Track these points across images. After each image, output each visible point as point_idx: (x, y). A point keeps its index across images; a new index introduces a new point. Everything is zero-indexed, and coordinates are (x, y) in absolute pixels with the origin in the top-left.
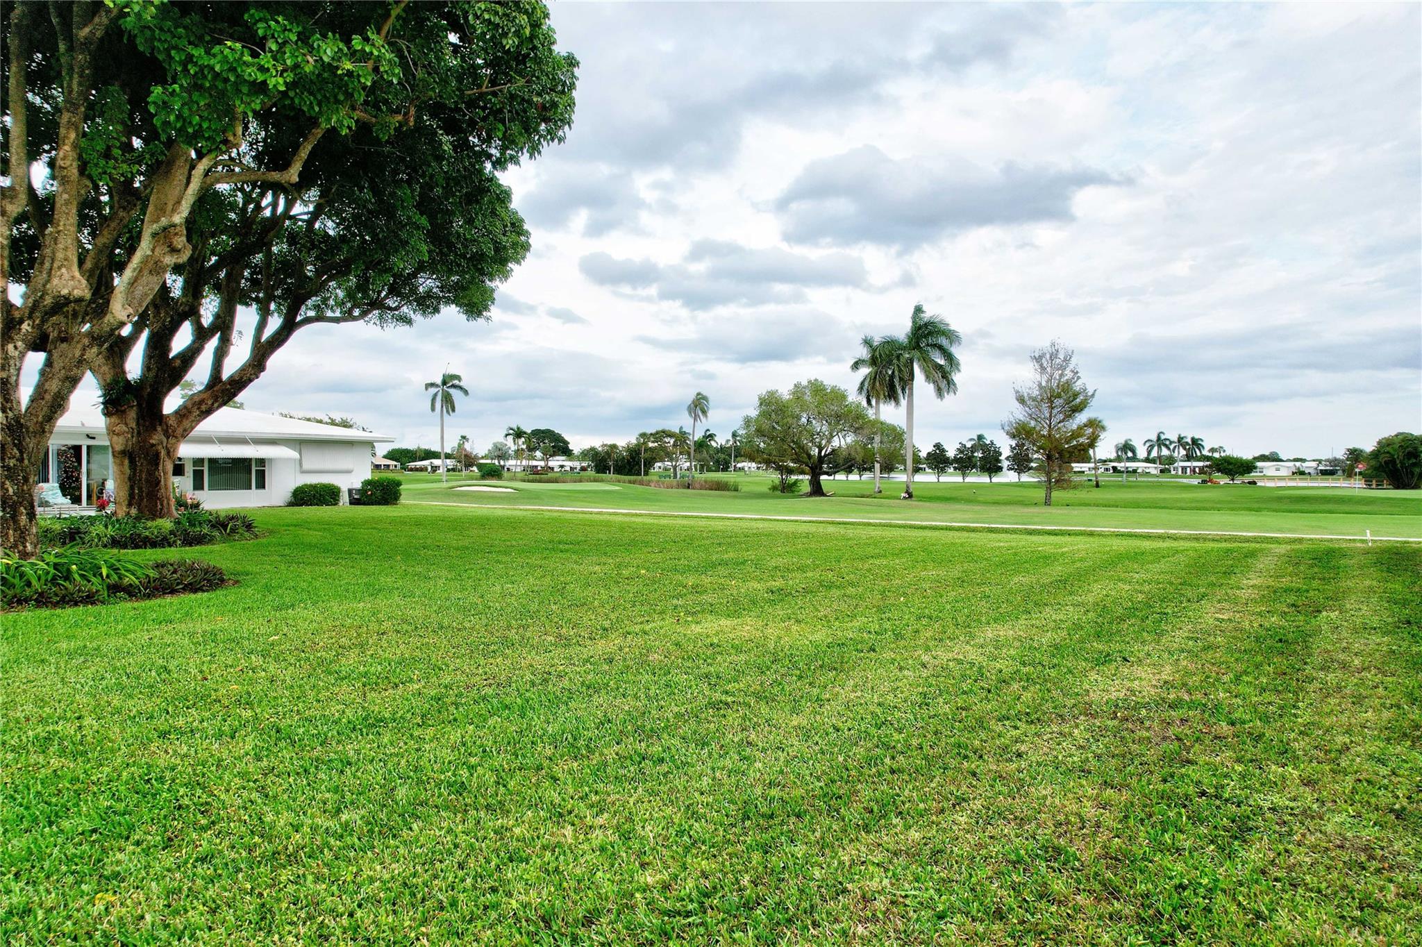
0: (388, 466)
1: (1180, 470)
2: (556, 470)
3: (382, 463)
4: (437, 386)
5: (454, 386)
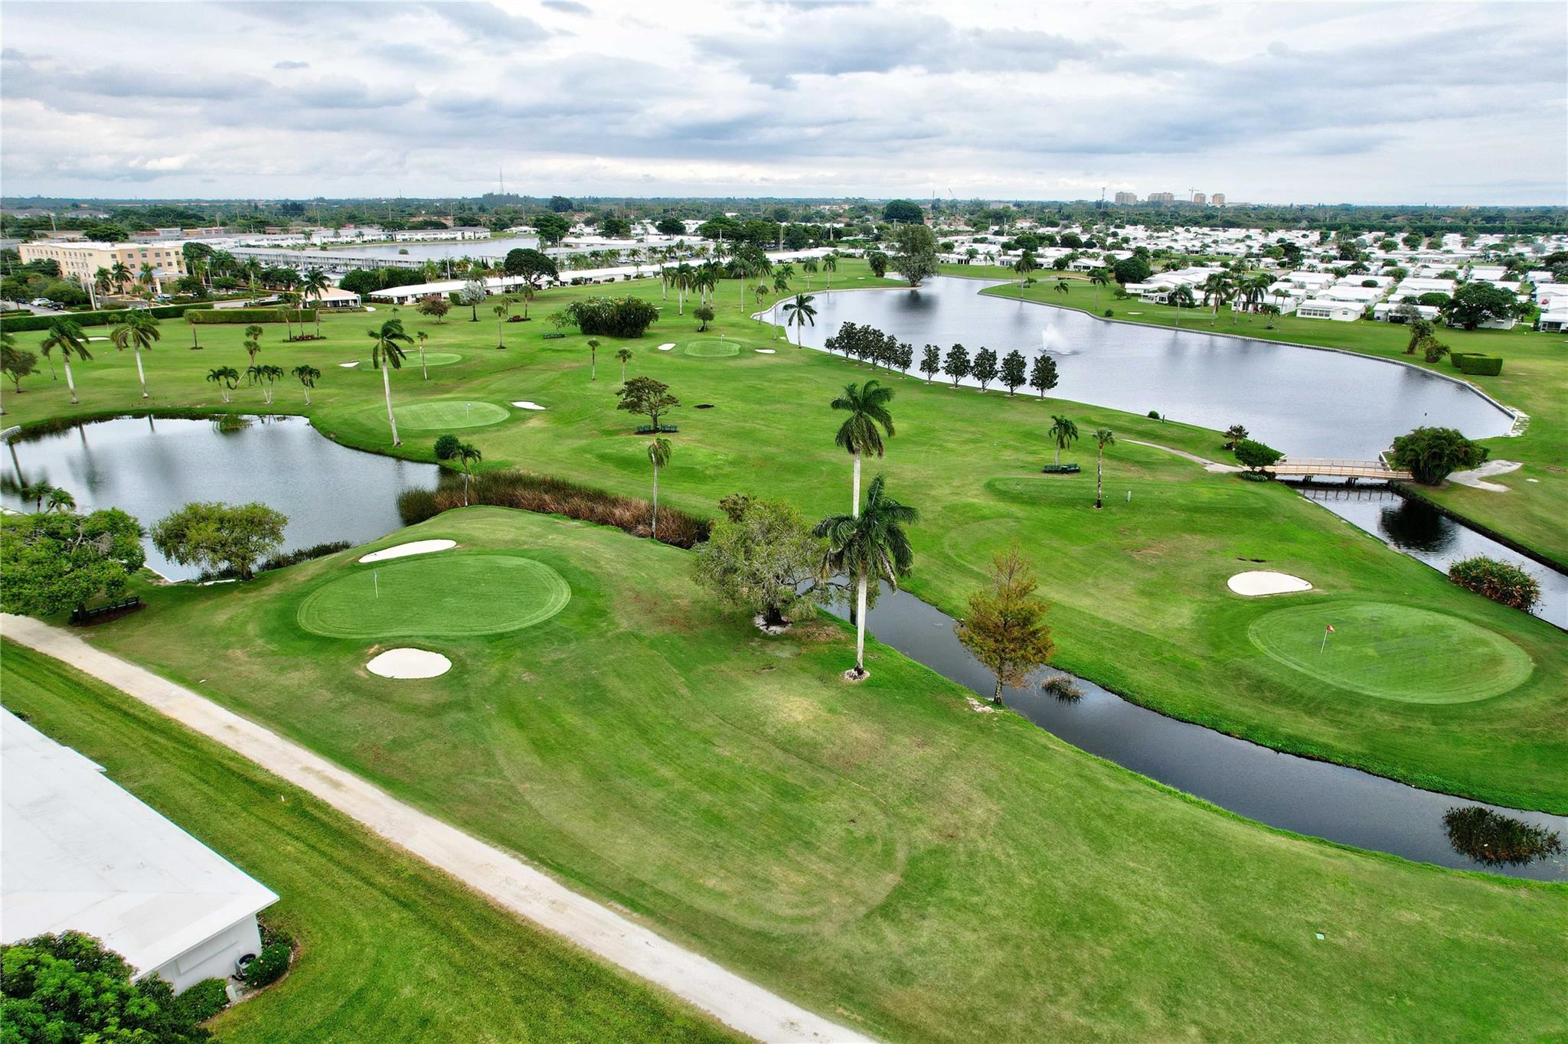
0: (347, 302)
3: (340, 298)
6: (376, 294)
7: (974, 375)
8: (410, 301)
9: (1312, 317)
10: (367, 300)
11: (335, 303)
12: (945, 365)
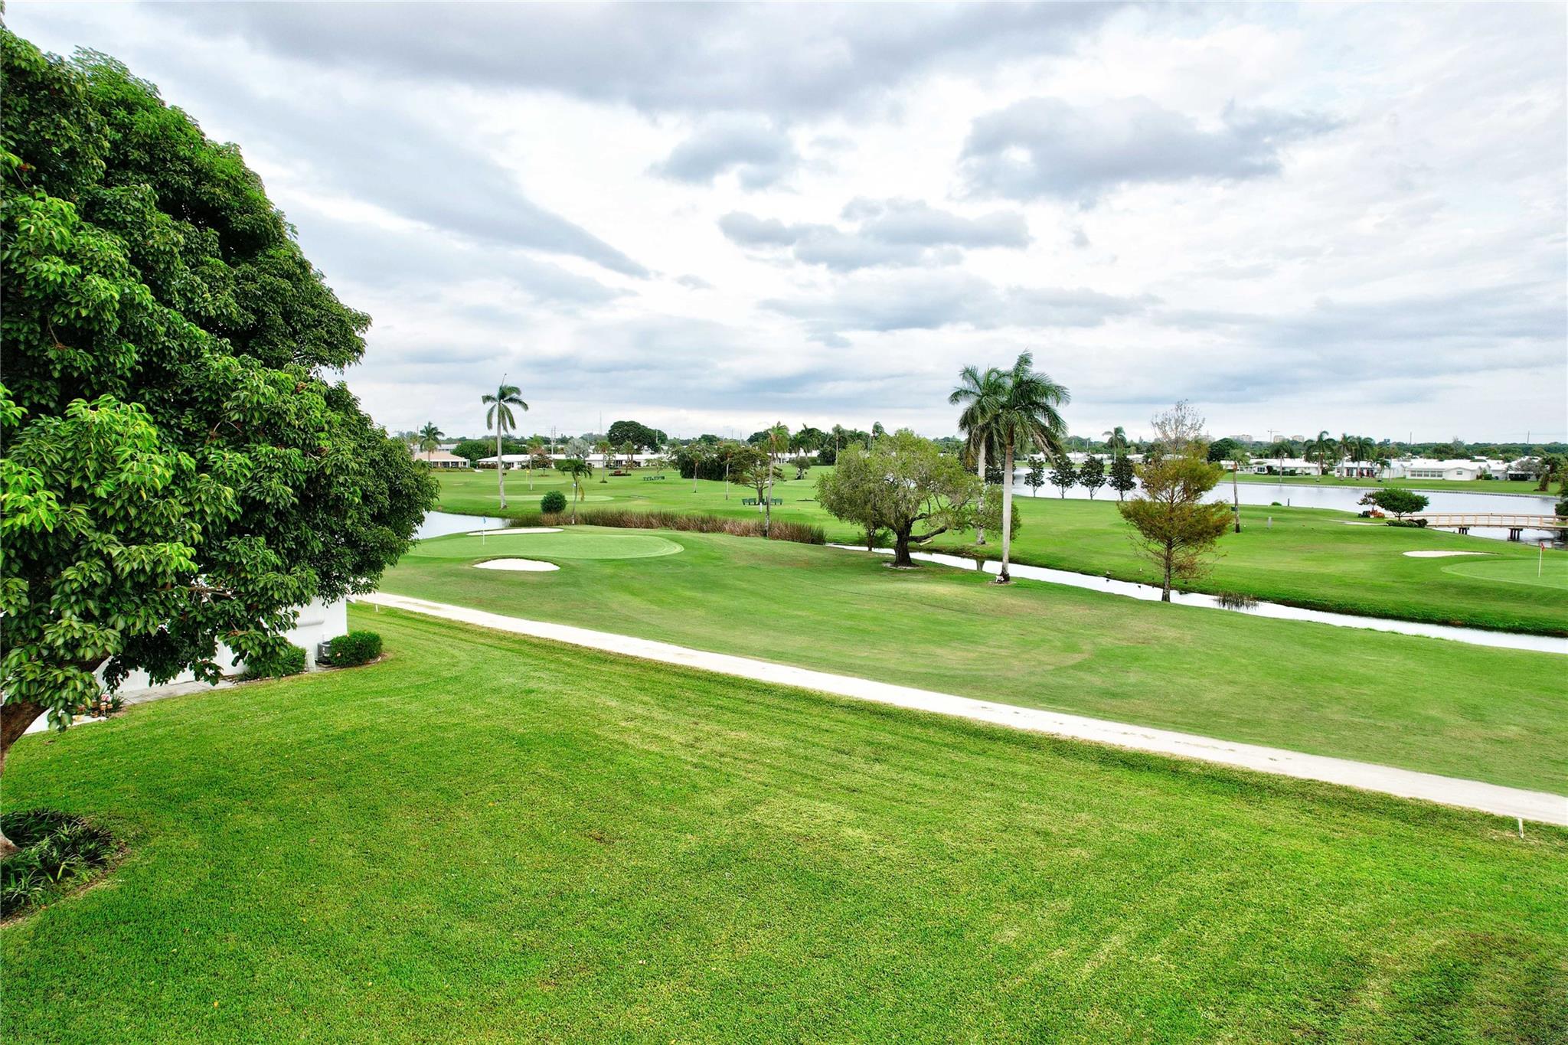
0: (457, 463)
1: (1345, 471)
2: (642, 465)
3: (450, 460)
4: (494, 399)
5: (511, 400)
6: (484, 461)
7: (1082, 483)
8: (516, 467)
9: (1423, 478)
10: (475, 466)
11: (445, 464)
12: (1050, 476)
